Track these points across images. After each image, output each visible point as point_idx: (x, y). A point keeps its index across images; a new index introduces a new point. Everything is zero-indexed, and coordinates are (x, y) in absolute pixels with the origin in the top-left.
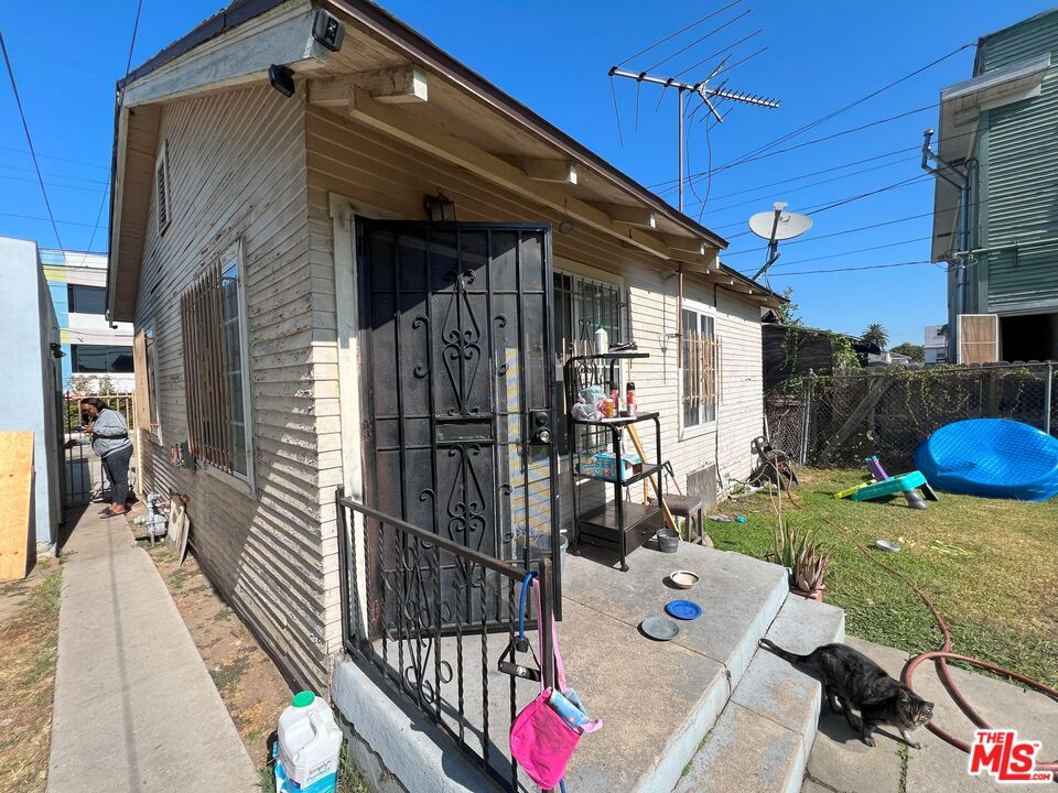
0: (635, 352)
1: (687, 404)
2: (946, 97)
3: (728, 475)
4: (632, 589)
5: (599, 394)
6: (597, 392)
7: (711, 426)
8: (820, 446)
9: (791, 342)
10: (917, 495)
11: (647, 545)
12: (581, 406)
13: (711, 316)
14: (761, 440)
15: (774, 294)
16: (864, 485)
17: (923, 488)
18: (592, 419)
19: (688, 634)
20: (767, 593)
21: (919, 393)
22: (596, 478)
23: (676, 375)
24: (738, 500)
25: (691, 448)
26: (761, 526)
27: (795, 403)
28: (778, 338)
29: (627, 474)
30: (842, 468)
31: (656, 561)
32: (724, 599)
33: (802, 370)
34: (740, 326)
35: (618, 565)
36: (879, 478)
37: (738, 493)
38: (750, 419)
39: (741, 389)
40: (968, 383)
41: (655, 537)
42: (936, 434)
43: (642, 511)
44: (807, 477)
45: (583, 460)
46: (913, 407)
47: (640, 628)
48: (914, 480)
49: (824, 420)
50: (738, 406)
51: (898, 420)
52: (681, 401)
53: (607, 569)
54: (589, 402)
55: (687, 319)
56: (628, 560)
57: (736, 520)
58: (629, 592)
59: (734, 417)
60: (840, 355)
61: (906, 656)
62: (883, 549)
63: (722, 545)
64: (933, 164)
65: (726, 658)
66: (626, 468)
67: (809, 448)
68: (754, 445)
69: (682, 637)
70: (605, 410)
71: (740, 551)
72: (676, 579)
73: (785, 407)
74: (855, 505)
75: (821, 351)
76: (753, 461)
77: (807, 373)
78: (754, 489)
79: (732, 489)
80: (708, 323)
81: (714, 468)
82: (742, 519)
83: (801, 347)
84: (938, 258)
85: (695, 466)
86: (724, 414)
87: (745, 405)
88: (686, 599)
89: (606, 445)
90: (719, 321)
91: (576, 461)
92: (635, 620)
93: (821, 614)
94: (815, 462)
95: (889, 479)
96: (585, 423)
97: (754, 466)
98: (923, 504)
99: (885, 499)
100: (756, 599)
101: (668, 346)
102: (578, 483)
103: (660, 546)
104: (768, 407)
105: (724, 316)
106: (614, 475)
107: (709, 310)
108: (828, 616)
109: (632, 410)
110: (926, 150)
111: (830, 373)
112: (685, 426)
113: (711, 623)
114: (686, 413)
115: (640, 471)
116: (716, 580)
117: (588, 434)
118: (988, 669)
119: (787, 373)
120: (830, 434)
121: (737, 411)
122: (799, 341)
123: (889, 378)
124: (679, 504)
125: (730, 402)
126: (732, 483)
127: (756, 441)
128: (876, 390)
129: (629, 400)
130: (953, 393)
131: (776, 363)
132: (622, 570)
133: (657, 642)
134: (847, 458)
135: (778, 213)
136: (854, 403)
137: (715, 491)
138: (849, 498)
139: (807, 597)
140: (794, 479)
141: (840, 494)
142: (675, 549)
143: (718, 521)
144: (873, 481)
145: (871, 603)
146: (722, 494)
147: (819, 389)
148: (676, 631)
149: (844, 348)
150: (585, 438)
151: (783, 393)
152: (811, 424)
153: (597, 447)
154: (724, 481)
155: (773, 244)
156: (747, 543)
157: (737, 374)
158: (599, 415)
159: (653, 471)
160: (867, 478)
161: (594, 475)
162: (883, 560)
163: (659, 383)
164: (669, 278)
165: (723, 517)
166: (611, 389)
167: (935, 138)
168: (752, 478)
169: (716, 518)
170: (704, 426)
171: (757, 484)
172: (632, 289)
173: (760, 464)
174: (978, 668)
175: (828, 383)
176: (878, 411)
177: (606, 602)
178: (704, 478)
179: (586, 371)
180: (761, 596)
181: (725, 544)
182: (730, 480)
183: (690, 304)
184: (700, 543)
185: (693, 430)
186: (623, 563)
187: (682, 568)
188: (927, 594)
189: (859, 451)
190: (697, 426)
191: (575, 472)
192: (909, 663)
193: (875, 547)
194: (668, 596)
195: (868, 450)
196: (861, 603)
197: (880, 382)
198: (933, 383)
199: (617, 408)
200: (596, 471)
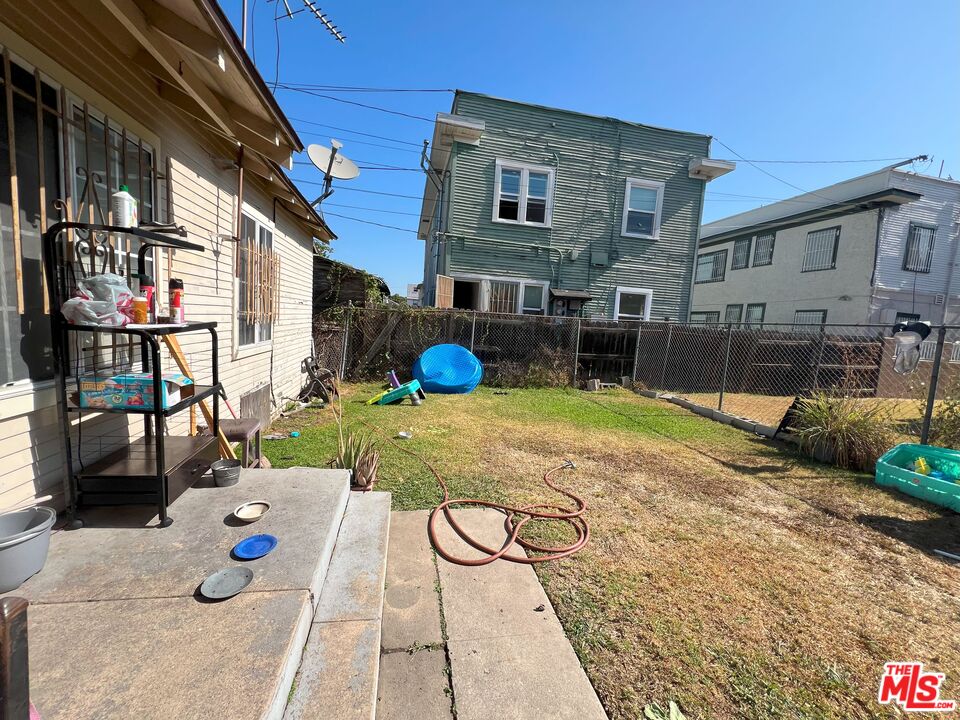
0: (183, 239)
1: (242, 319)
2: (439, 119)
3: (281, 393)
4: (181, 546)
5: (118, 287)
6: (117, 283)
7: (266, 345)
8: (354, 365)
9: (335, 275)
10: (416, 396)
11: (199, 484)
12: (84, 302)
13: (270, 230)
14: (309, 360)
15: (327, 227)
16: (386, 393)
17: (419, 392)
18: (108, 323)
19: (264, 574)
20: (337, 499)
21: (416, 326)
22: (111, 411)
23: (230, 284)
24: (290, 416)
25: (245, 368)
26: (313, 437)
27: (337, 328)
28: (324, 270)
29: (171, 399)
30: (368, 381)
31: (212, 499)
32: (297, 519)
33: (343, 301)
34: (294, 249)
35: (156, 520)
36: (395, 386)
37: (289, 410)
38: (301, 340)
39: (294, 312)
40: (440, 320)
41: (210, 471)
42: (425, 353)
43: (188, 445)
44: (345, 391)
45: (87, 385)
46: (413, 335)
47: (199, 596)
48: (414, 385)
49: (357, 344)
50: (292, 327)
51: (403, 344)
52: (236, 316)
53: (135, 533)
54: (98, 296)
55: (246, 225)
56: (170, 511)
57: (290, 436)
58: (177, 552)
59: (289, 338)
60: (370, 292)
61: (428, 512)
62: (403, 438)
63: (279, 463)
64: (427, 165)
65: (310, 582)
66: (170, 391)
67: (346, 366)
68: (304, 365)
69: (257, 581)
70: (133, 312)
71: (298, 464)
72: (241, 515)
73: (329, 332)
74: (380, 408)
75: (357, 287)
76: (302, 380)
77: (347, 304)
78: (304, 405)
79: (284, 407)
80: (266, 237)
81: (269, 388)
82: (296, 434)
83: (343, 281)
84: (422, 236)
85: (249, 387)
86: (280, 334)
87: (297, 327)
88: (256, 533)
89: (131, 364)
90: (278, 239)
91: (72, 389)
92: (189, 586)
93: (377, 502)
94: (350, 378)
95: (401, 387)
96: (90, 329)
97: (303, 384)
98: (419, 402)
99: (398, 402)
100: (329, 508)
101: (222, 250)
102: (75, 422)
103: (216, 481)
104: (316, 331)
105: (282, 235)
106: (149, 403)
107: (268, 224)
108: (381, 501)
109: (178, 316)
110: (424, 153)
111: (363, 305)
112: (240, 344)
113: (288, 550)
114: (241, 331)
115: (189, 394)
116: (287, 501)
117: (96, 348)
118: (467, 503)
119: (331, 301)
120: (361, 355)
121: (291, 332)
122: (342, 275)
123: (400, 313)
124: (235, 428)
125: (285, 322)
126: (285, 401)
127: (305, 361)
128: (392, 321)
129: (174, 302)
130: (433, 327)
131: (323, 292)
132: (161, 526)
133: (223, 603)
134: (372, 374)
135: (334, 151)
136: (378, 331)
137: (269, 410)
138: (376, 403)
139: (364, 491)
140: (336, 393)
141: (370, 402)
142: (236, 479)
143: (273, 439)
144: (391, 389)
145: (402, 480)
146: (275, 413)
147: (355, 318)
148: (249, 577)
149: (372, 286)
150: (92, 353)
151: (327, 320)
152: (348, 347)
153: (114, 366)
154: (278, 401)
155: (328, 179)
156: (303, 455)
157: (293, 296)
158: (121, 318)
159: (206, 394)
160: (386, 387)
161: (109, 406)
162: (403, 446)
163: (209, 291)
164: (225, 169)
165: (277, 435)
166: (142, 284)
167: (430, 146)
168: (301, 395)
169: (270, 437)
170: (259, 346)
171: (306, 401)
172: (173, 161)
173: (308, 382)
174: (464, 504)
175: (362, 314)
176: (393, 338)
177: (138, 580)
178: (257, 399)
179: (93, 252)
180: (331, 503)
181: (283, 461)
182: (283, 398)
183: (249, 210)
184: (257, 466)
185: (247, 350)
186: (163, 517)
187: (246, 500)
188: (430, 463)
189: (380, 368)
190: (252, 345)
191: (70, 404)
192: (431, 517)
193: (397, 438)
194: (233, 537)
195: (386, 366)
196: (395, 482)
197: (395, 315)
198: (424, 319)
199: (152, 311)
200: (112, 400)
